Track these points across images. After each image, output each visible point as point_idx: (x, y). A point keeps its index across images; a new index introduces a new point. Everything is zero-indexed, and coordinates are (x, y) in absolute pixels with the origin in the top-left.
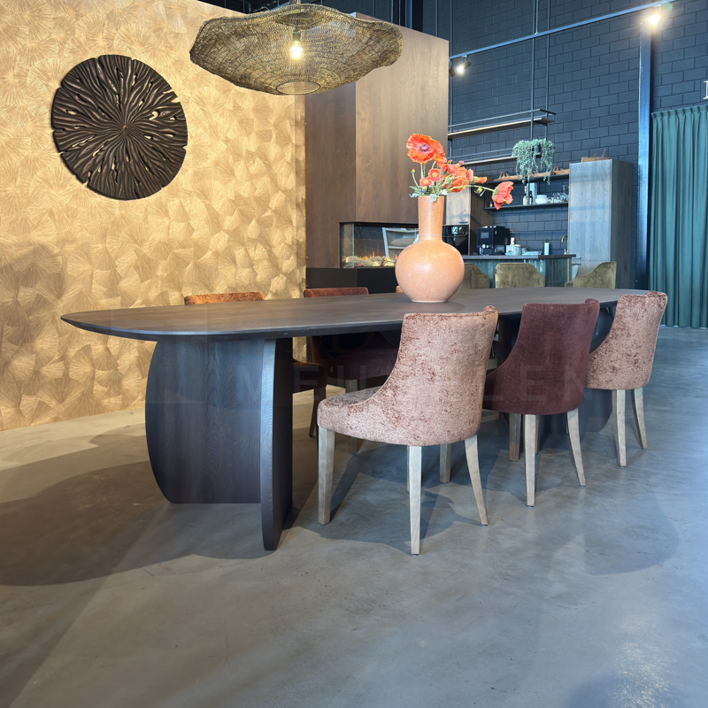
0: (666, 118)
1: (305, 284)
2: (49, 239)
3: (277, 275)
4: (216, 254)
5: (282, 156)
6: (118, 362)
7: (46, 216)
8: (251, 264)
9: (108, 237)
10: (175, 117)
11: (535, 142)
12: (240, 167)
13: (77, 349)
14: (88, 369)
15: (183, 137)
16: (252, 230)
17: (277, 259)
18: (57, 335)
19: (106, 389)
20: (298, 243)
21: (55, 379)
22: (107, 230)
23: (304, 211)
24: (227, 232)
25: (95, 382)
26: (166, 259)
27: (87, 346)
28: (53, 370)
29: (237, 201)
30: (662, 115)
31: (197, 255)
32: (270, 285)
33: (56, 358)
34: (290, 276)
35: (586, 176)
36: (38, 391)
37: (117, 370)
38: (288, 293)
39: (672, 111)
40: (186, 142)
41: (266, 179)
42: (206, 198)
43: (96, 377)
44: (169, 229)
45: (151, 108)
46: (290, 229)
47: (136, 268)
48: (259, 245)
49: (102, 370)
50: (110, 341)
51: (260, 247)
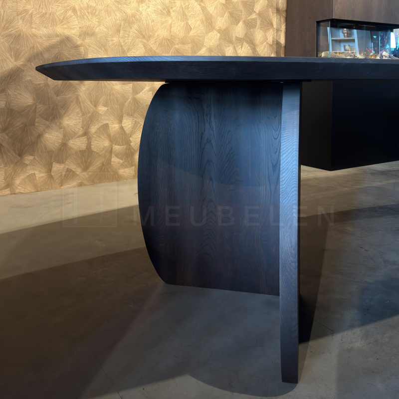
2: (73, 31)
4: (210, 50)
6: (131, 139)
7: (70, 12)
9: (122, 31)
13: (97, 126)
14: (107, 143)
16: (239, 30)
18: (81, 114)
19: (121, 161)
20: (278, 44)
21: (80, 151)
22: (120, 26)
24: (219, 31)
25: (113, 155)
27: (105, 124)
28: (77, 144)
31: (194, 50)
33: (81, 133)
36: (66, 160)
37: (130, 145)
43: (113, 151)
44: (171, 27)
46: (271, 31)
48: (245, 44)
49: (118, 145)
50: (124, 121)
51: (246, 45)
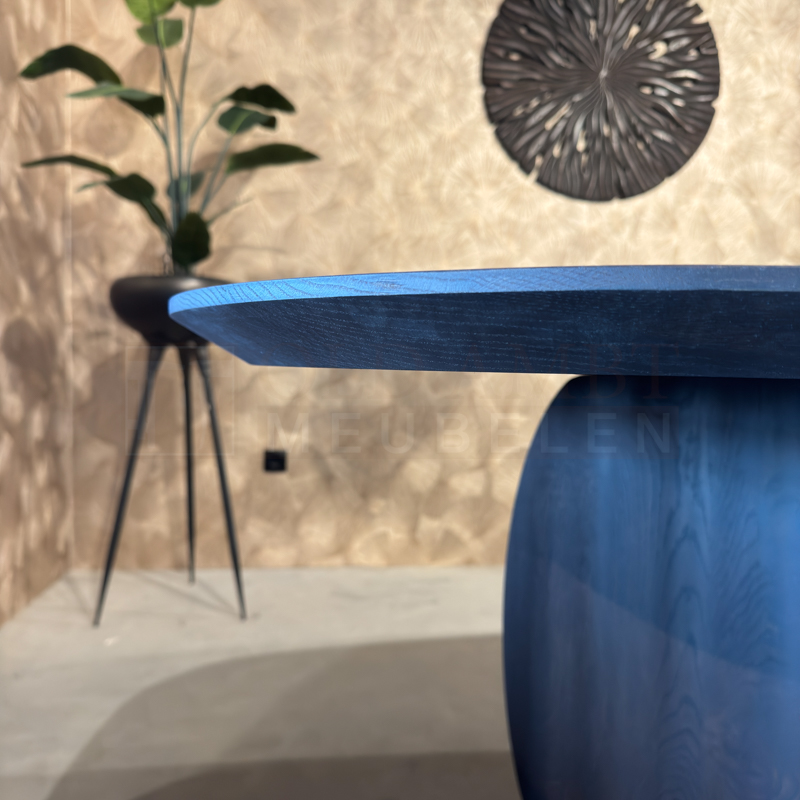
10: (698, 49)
15: (711, 83)
40: (718, 93)
42: (752, 194)
45: (655, 37)
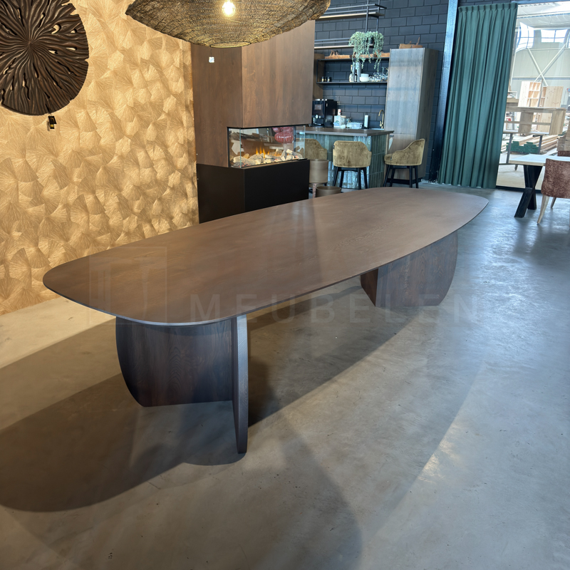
0: (469, 12)
1: (196, 177)
3: (173, 172)
4: (121, 157)
5: (172, 62)
6: (49, 259)
8: (151, 165)
9: (27, 151)
10: (75, 30)
11: (369, 34)
12: (136, 75)
13: (13, 253)
14: (25, 269)
15: (84, 50)
16: (150, 133)
17: (172, 157)
19: (41, 283)
20: (189, 143)
22: (25, 145)
23: (192, 112)
24: (129, 137)
25: (33, 279)
26: (79, 167)
27: (21, 249)
29: (136, 109)
30: (467, 9)
31: (106, 161)
32: (168, 181)
34: (184, 172)
35: (402, 61)
37: (49, 266)
38: (183, 186)
39: (475, 6)
40: (88, 54)
41: (159, 85)
42: (109, 106)
43: (33, 274)
44: (79, 139)
45: (52, 22)
46: (182, 130)
47: (55, 177)
48: (157, 146)
49: (37, 268)
50: (40, 243)
51: (158, 148)
